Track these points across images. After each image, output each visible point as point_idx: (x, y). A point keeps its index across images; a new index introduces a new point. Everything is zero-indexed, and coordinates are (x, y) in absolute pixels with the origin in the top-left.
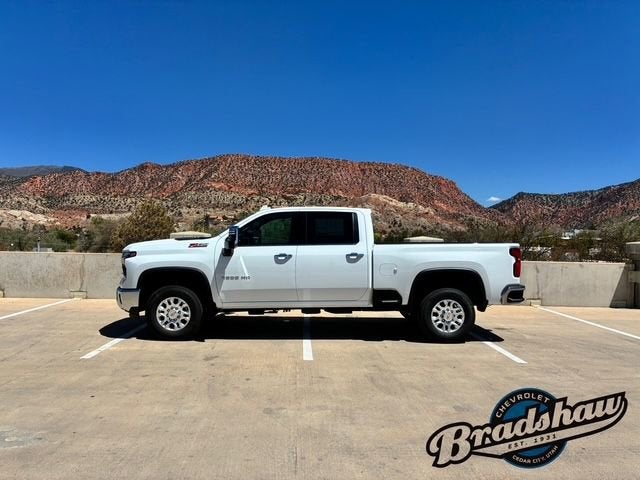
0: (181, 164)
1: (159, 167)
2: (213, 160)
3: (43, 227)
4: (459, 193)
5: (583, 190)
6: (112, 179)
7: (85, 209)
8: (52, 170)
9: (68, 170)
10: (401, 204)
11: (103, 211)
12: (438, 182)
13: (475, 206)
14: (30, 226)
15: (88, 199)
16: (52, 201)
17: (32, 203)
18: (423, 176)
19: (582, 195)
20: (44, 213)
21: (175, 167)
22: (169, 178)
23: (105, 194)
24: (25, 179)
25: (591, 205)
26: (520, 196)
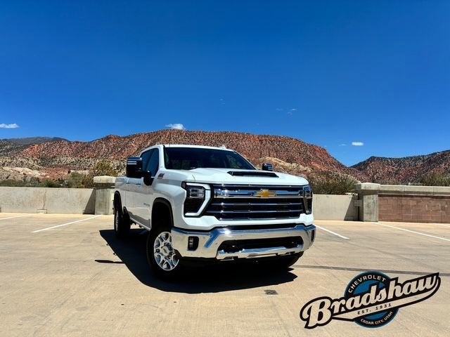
0: (135, 136)
1: (119, 138)
2: (157, 134)
3: (38, 179)
4: (329, 156)
5: (417, 155)
6: (86, 146)
7: (67, 167)
8: (45, 140)
9: (57, 140)
10: (287, 164)
11: (80, 168)
12: (314, 149)
13: (340, 166)
14: (29, 179)
15: (70, 160)
16: (45, 161)
17: (31, 162)
18: (303, 145)
19: (417, 159)
20: (38, 169)
21: (130, 138)
22: (126, 145)
23: (81, 156)
24: (27, 146)
25: (423, 166)
26: (372, 159)
